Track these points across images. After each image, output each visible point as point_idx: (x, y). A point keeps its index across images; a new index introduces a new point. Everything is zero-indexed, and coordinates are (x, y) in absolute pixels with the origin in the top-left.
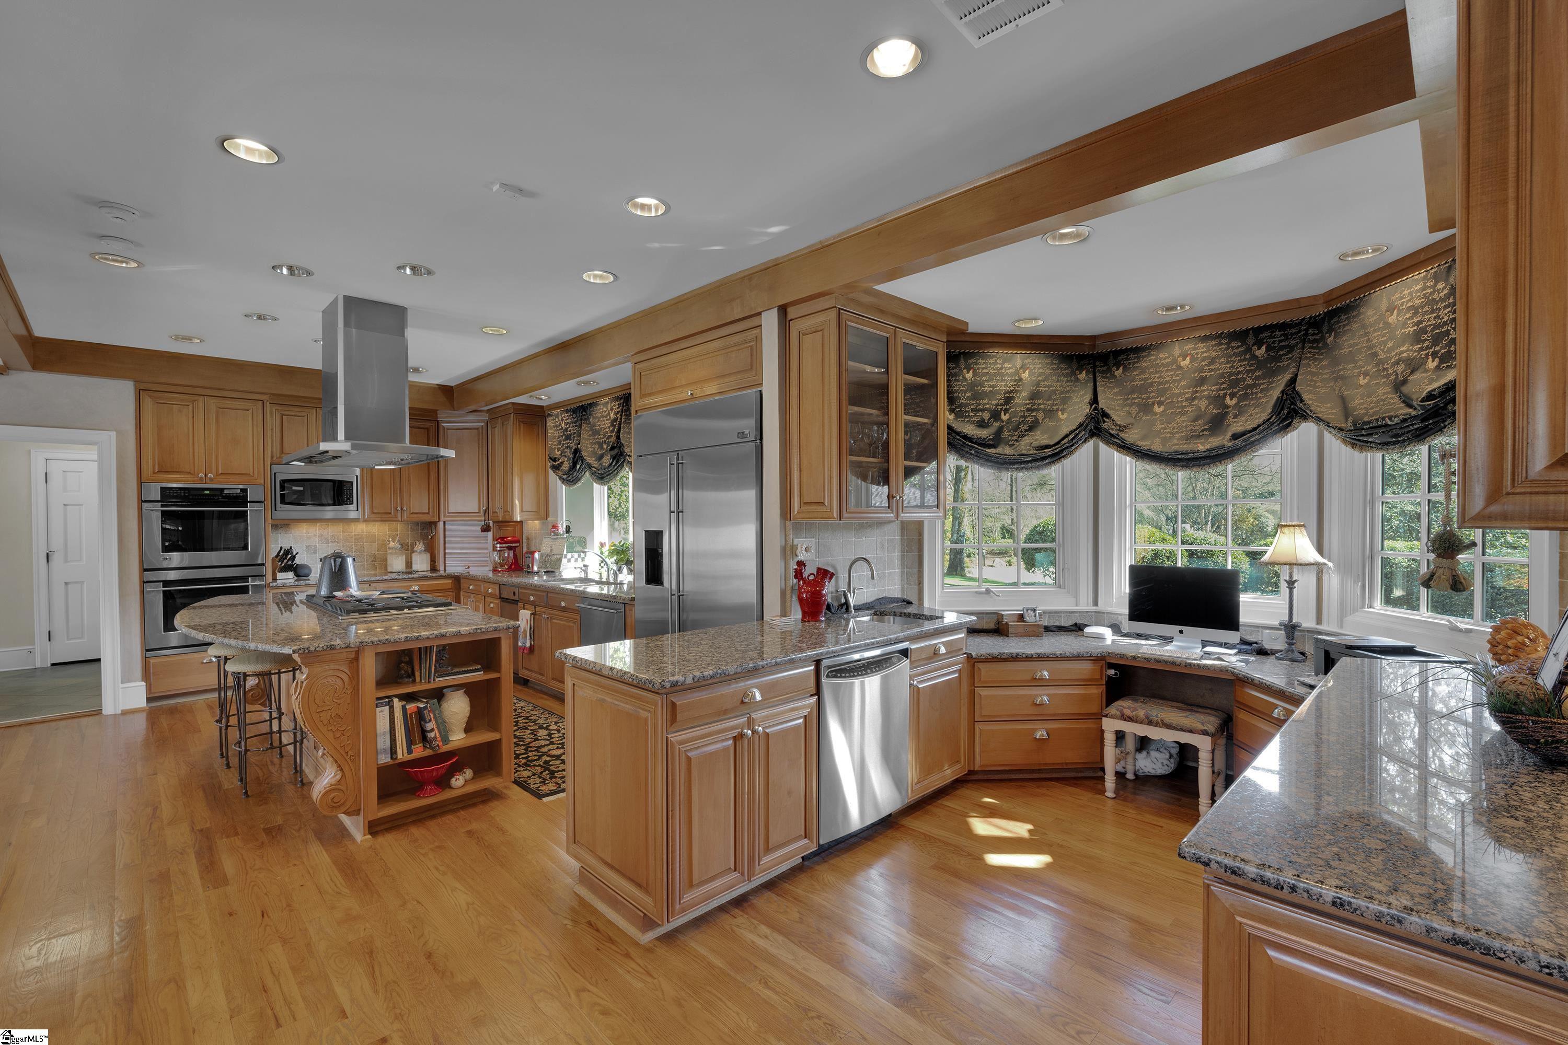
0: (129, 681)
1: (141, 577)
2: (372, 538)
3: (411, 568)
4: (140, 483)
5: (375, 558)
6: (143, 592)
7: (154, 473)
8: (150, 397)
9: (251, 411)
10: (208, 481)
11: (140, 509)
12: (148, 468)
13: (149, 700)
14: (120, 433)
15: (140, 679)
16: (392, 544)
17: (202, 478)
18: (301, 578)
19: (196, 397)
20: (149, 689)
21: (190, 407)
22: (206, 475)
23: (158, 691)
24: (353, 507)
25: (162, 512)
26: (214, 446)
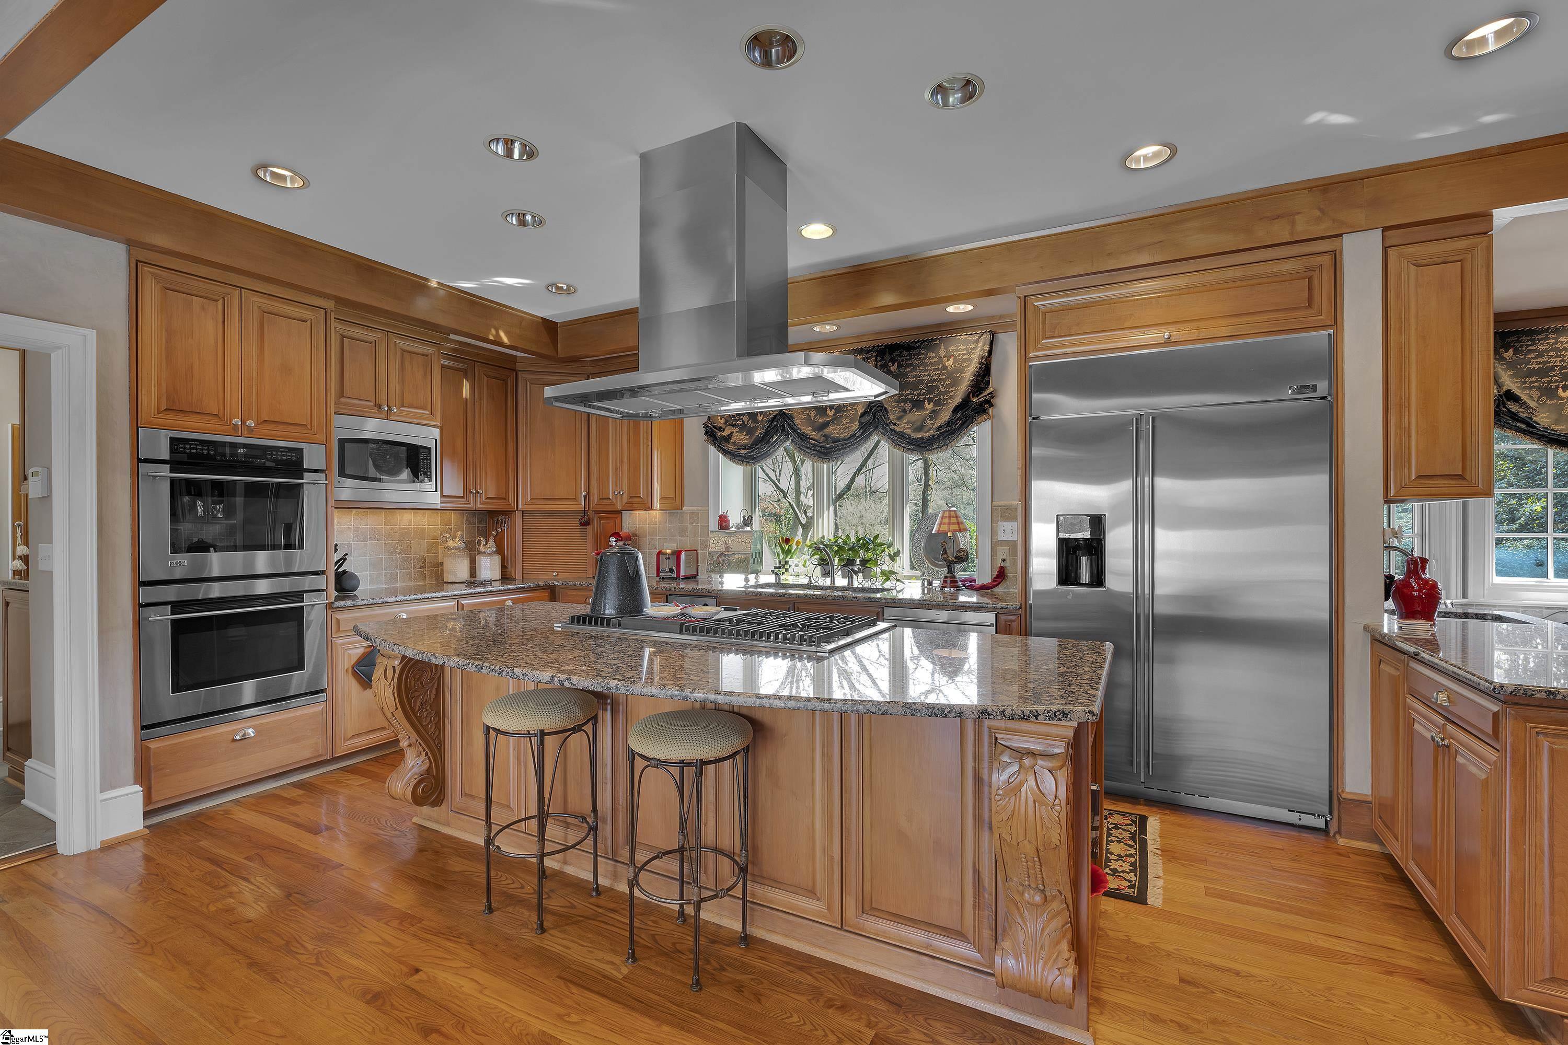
0: (113, 787)
1: (136, 595)
2: (420, 534)
3: (475, 577)
4: (136, 427)
5: (424, 562)
6: (138, 623)
7: (159, 412)
8: (153, 274)
9: (309, 322)
10: (245, 433)
11: (136, 474)
12: (150, 399)
13: (147, 815)
14: (101, 336)
15: (132, 780)
16: (451, 543)
17: (236, 425)
18: (346, 594)
19: (229, 289)
20: (148, 798)
21: (221, 302)
22: (243, 422)
23: (162, 796)
24: (429, 486)
25: (173, 481)
26: (255, 374)
